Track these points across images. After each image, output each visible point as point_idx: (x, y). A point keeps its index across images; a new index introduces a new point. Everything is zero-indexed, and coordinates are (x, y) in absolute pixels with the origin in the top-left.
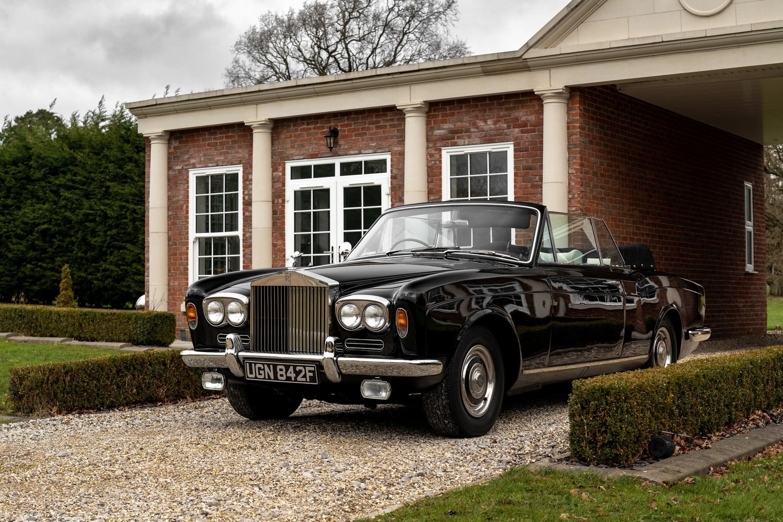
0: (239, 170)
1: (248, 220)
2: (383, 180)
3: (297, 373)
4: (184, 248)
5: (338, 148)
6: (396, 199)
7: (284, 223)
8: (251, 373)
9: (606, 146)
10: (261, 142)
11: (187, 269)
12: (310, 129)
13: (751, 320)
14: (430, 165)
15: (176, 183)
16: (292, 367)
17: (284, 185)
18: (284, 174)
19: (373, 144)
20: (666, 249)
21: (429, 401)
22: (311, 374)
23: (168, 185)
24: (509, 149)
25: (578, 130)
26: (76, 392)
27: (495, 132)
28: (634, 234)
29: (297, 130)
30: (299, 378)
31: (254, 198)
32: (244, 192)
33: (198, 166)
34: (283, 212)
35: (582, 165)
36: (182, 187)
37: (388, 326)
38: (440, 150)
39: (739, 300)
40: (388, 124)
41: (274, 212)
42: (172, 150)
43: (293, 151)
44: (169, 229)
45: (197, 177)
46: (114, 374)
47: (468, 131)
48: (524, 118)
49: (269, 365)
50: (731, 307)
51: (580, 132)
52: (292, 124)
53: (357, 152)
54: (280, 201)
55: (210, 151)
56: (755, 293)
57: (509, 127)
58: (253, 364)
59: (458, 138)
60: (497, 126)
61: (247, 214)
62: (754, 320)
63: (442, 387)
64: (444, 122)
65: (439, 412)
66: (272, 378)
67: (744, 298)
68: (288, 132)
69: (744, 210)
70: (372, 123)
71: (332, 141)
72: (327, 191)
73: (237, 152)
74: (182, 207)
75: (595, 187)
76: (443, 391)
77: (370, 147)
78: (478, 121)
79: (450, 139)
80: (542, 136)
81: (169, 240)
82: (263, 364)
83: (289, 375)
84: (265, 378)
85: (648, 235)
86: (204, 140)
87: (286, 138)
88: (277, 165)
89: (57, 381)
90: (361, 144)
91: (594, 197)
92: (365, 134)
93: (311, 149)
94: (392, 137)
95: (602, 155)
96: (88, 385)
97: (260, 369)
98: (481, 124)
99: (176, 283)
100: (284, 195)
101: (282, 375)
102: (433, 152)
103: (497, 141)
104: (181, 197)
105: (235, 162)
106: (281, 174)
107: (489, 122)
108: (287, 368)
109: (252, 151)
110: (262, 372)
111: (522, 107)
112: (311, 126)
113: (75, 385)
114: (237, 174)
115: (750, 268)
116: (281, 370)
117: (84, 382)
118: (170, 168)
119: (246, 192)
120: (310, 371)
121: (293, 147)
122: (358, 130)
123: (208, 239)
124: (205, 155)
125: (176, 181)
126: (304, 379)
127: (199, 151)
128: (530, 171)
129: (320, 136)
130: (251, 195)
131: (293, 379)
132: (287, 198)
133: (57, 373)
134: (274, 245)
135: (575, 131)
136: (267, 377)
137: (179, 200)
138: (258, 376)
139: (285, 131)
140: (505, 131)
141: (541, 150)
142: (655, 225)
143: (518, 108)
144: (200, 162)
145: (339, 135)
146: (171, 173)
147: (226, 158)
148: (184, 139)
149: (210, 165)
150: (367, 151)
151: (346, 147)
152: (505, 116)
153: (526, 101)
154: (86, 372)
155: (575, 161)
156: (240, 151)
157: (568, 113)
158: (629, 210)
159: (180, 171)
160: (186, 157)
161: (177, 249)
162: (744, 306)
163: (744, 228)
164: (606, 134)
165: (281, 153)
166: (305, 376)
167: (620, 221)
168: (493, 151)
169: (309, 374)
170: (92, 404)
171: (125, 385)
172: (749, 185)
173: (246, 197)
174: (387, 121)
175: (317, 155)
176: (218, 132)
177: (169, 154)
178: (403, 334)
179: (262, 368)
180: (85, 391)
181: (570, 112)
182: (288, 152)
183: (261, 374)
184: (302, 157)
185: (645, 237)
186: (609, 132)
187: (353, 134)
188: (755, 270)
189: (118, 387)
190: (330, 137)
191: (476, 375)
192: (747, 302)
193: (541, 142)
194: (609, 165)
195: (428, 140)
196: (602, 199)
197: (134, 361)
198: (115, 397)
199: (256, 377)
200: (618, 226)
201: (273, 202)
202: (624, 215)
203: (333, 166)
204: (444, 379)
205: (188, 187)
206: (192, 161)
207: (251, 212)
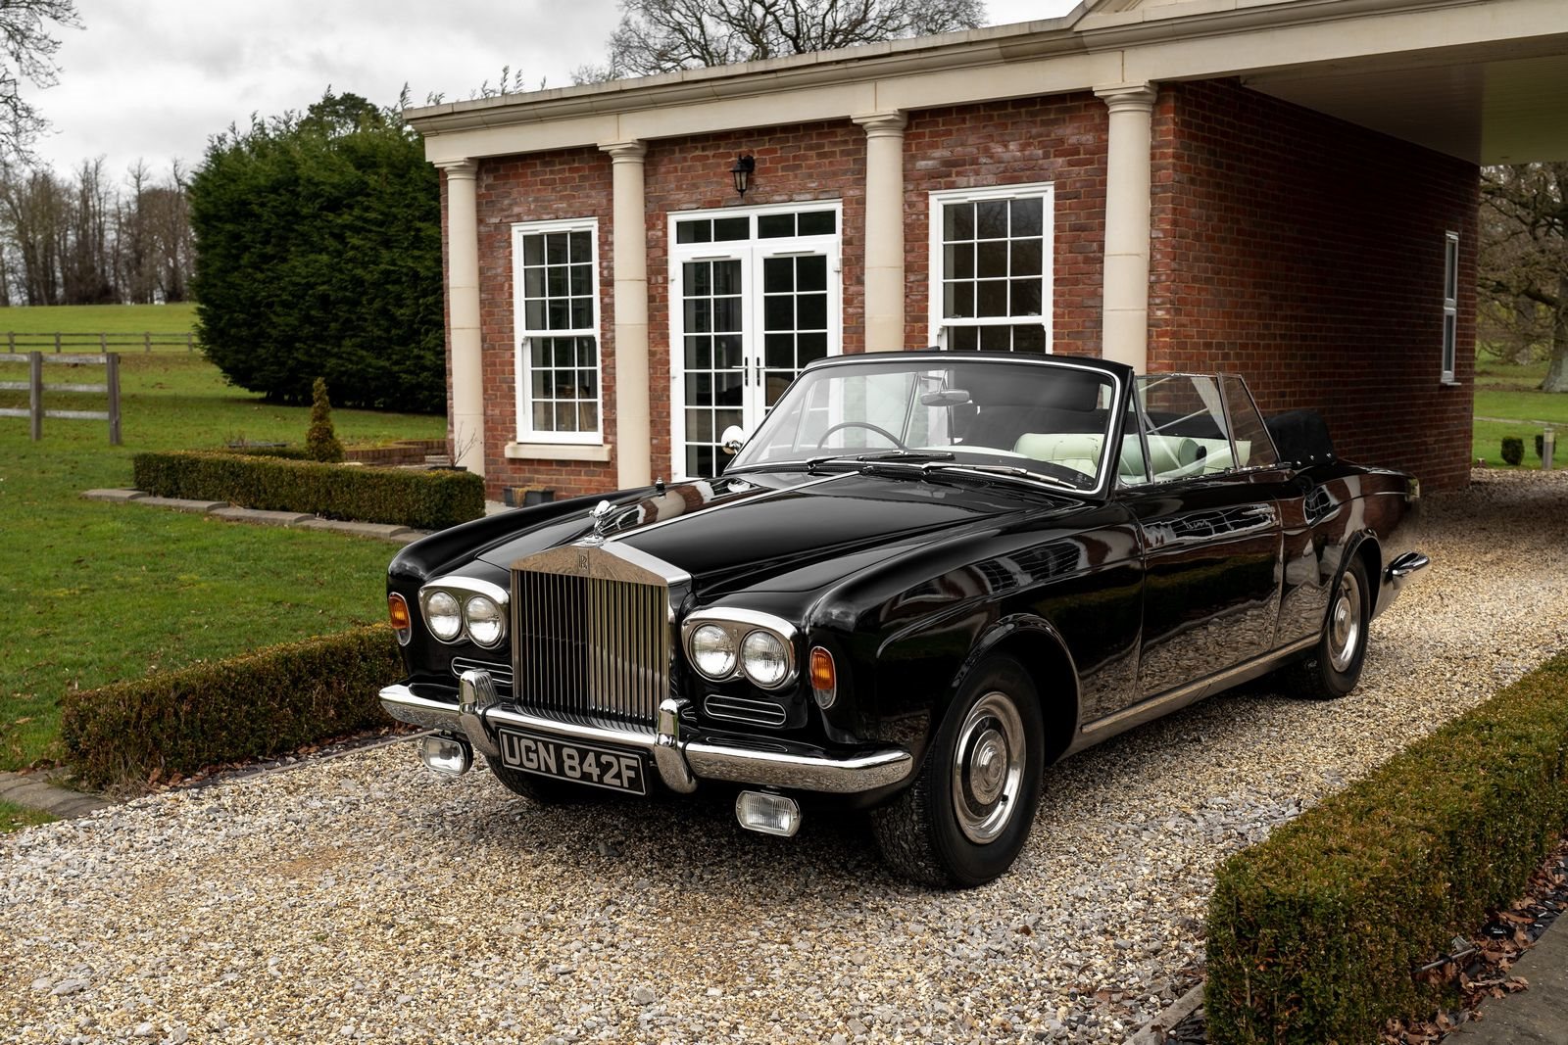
0: (592, 225)
1: (608, 310)
2: (828, 246)
3: (605, 768)
4: (509, 354)
5: (754, 191)
6: (851, 279)
7: (666, 317)
8: (512, 755)
9: (1218, 185)
10: (626, 179)
11: (513, 389)
12: (707, 157)
13: (1446, 464)
14: (909, 221)
15: (491, 247)
16: (591, 755)
17: (666, 252)
18: (665, 235)
19: (813, 185)
20: (1313, 357)
21: (884, 821)
22: (632, 774)
23: (479, 249)
24: (1047, 193)
25: (1170, 160)
26: (203, 732)
27: (1021, 164)
28: (1260, 336)
29: (685, 159)
30: (607, 779)
31: (617, 275)
32: (600, 264)
33: (525, 218)
34: (665, 299)
35: (1175, 223)
36: (500, 253)
37: (795, 677)
38: (927, 196)
39: (1428, 433)
40: (837, 149)
41: (651, 299)
42: (483, 191)
43: (680, 195)
44: (483, 323)
45: (525, 237)
46: (287, 687)
47: (974, 162)
48: (1073, 140)
49: (546, 745)
50: (1416, 444)
51: (1174, 165)
52: (677, 149)
53: (785, 197)
54: (660, 279)
55: (543, 194)
56: (1455, 418)
57: (1046, 156)
58: (515, 739)
59: (958, 174)
60: (1027, 153)
61: (607, 300)
62: (1451, 462)
63: (912, 796)
64: (934, 146)
65: (905, 846)
66: (555, 771)
67: (1437, 427)
68: (671, 162)
69: (1443, 280)
70: (811, 148)
71: (744, 179)
72: (737, 264)
73: (588, 197)
74: (502, 285)
75: (1196, 259)
76: (914, 804)
77: (808, 190)
78: (992, 145)
79: (944, 177)
80: (1105, 171)
81: (483, 340)
82: (535, 741)
83: (586, 768)
84: (539, 769)
85: (1283, 337)
86: (534, 174)
87: (669, 172)
88: (653, 219)
89: (159, 717)
90: (793, 184)
91: (1195, 279)
92: (799, 167)
93: (709, 192)
94: (845, 172)
95: (1212, 201)
96: (230, 715)
97: (528, 749)
98: (998, 149)
99: (497, 412)
100: (666, 271)
101: (572, 768)
102: (915, 199)
103: (1025, 179)
104: (499, 270)
105: (585, 213)
106: (660, 234)
107: (1012, 146)
108: (583, 755)
109: (611, 194)
110: (533, 756)
111: (1072, 119)
112: (710, 153)
113: (201, 719)
114: (589, 233)
115: (1448, 377)
116: (571, 757)
117: (222, 710)
118: (480, 221)
119: (605, 264)
120: (628, 767)
121: (679, 188)
122: (788, 160)
123: (546, 341)
124: (536, 200)
125: (490, 243)
126: (617, 782)
127: (526, 193)
128: (1083, 234)
129: (723, 169)
130: (612, 269)
131: (595, 779)
132: (671, 275)
133: (159, 701)
134: (651, 354)
135: (1164, 162)
136: (543, 768)
137: (496, 275)
138: (525, 763)
139: (666, 160)
140: (1040, 162)
141: (1104, 196)
142: (1294, 318)
143: (1064, 120)
144: (529, 212)
145: (756, 169)
146: (483, 229)
147: (570, 206)
148: (502, 172)
149: (545, 217)
150: (802, 197)
151: (768, 189)
152: (1041, 135)
153: (1078, 109)
154: (225, 691)
155: (1163, 216)
156: (593, 193)
157: (1153, 131)
158: (1253, 296)
159: (497, 226)
160: (506, 202)
161: (495, 355)
162: (1436, 442)
163: (1442, 311)
164: (1219, 165)
165: (660, 198)
166: (618, 776)
167: (1239, 316)
168: (1018, 197)
169: (627, 774)
170: (240, 750)
171: (311, 704)
172: (1453, 236)
173: (605, 273)
174: (835, 144)
175: (719, 202)
176: (557, 160)
177: (479, 197)
178: (826, 700)
179: (534, 748)
180: (226, 728)
181: (1157, 128)
182: (672, 197)
183: (532, 760)
184: (694, 206)
185: (1278, 341)
186: (1224, 161)
187: (779, 166)
188: (1456, 380)
189: (296, 710)
190: (740, 172)
191: (985, 758)
192: (1441, 434)
193: (1104, 183)
194: (1222, 220)
195: (906, 178)
196: (1208, 280)
197: (328, 657)
198: (292, 730)
199: (521, 765)
200: (1232, 326)
201: (649, 281)
202: (1244, 305)
203: (745, 221)
204: (916, 779)
205: (511, 253)
206: (516, 210)
207: (612, 297)
